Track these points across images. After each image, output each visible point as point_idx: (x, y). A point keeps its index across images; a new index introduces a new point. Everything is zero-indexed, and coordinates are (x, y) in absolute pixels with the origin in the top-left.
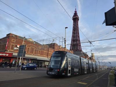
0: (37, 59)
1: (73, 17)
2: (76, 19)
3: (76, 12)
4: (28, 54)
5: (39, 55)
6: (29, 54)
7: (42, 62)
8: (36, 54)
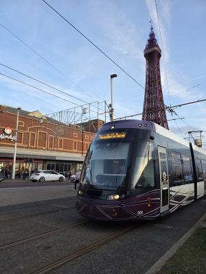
0: (57, 159)
1: (146, 49)
2: (153, 55)
3: (152, 35)
4: (34, 148)
5: (61, 149)
6: (36, 148)
7: (69, 166)
8: (52, 146)
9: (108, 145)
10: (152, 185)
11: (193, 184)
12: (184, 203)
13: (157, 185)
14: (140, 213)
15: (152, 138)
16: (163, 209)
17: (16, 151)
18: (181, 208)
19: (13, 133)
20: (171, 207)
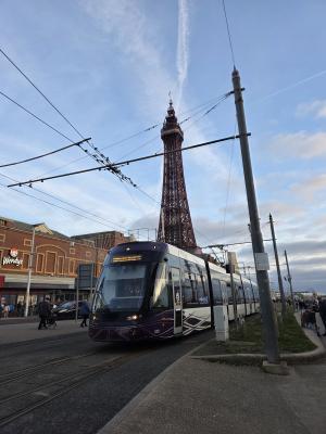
1: (164, 129)
3: (171, 112)
5: (72, 275)
6: (43, 275)
9: (124, 268)
10: (166, 305)
11: (209, 308)
12: (199, 327)
13: (171, 306)
14: (157, 331)
15: (166, 260)
16: (177, 330)
17: (29, 280)
18: (195, 333)
19: (19, 256)
20: (184, 329)
